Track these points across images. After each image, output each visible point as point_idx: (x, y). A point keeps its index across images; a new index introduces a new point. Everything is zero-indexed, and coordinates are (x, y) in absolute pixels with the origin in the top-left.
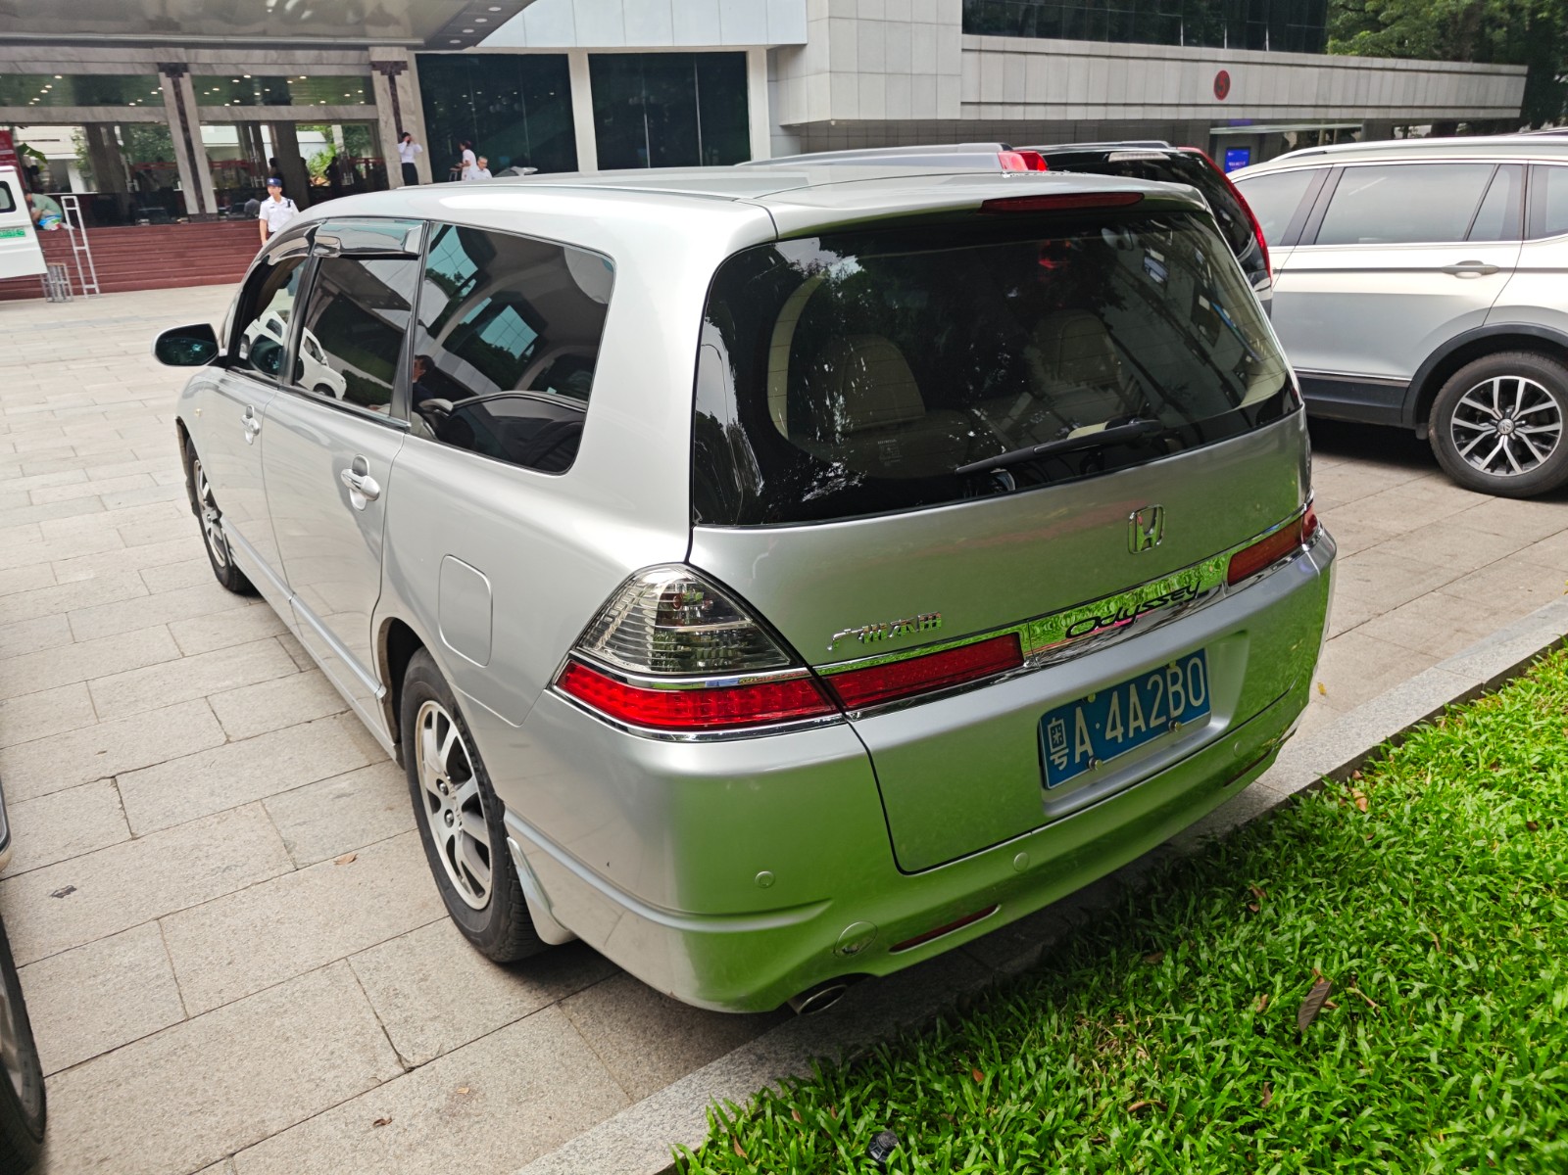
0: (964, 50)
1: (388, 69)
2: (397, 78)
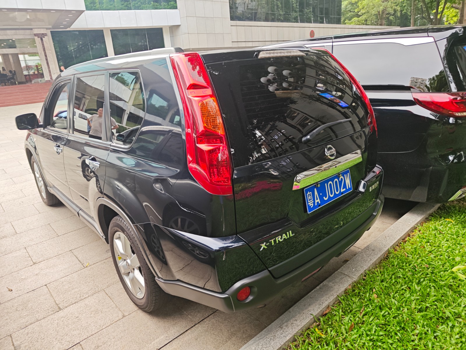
0: (231, 26)
1: (40, 36)
2: (43, 39)
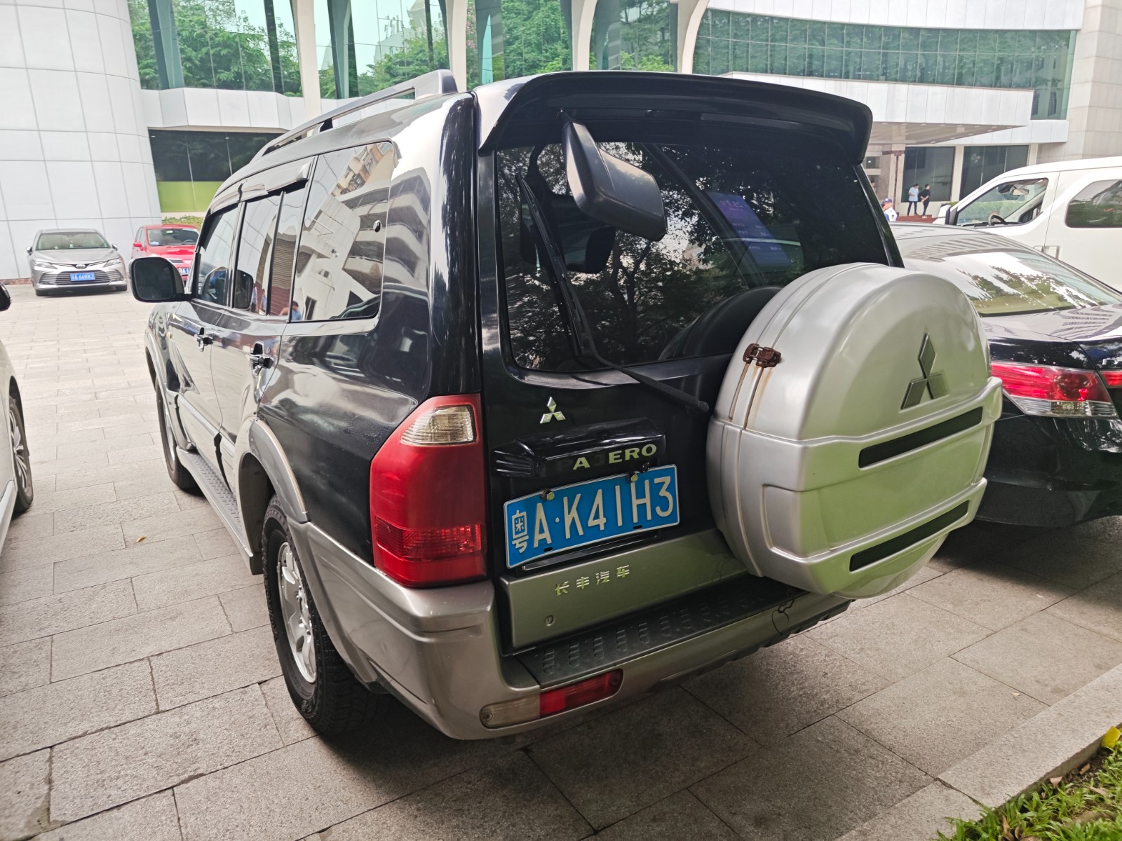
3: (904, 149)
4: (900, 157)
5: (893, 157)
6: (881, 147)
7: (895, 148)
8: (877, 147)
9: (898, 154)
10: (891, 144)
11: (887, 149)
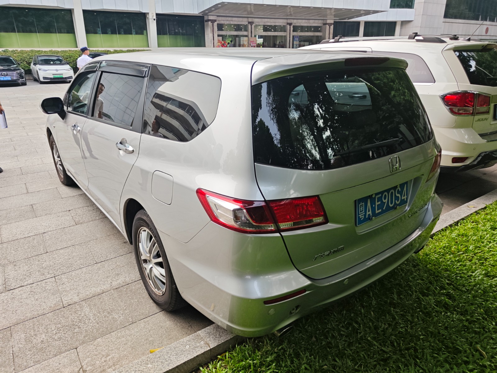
3: (333, 22)
4: (331, 27)
5: (327, 26)
6: (322, 21)
7: (328, 21)
8: (320, 21)
9: (330, 25)
10: (327, 20)
11: (325, 22)
